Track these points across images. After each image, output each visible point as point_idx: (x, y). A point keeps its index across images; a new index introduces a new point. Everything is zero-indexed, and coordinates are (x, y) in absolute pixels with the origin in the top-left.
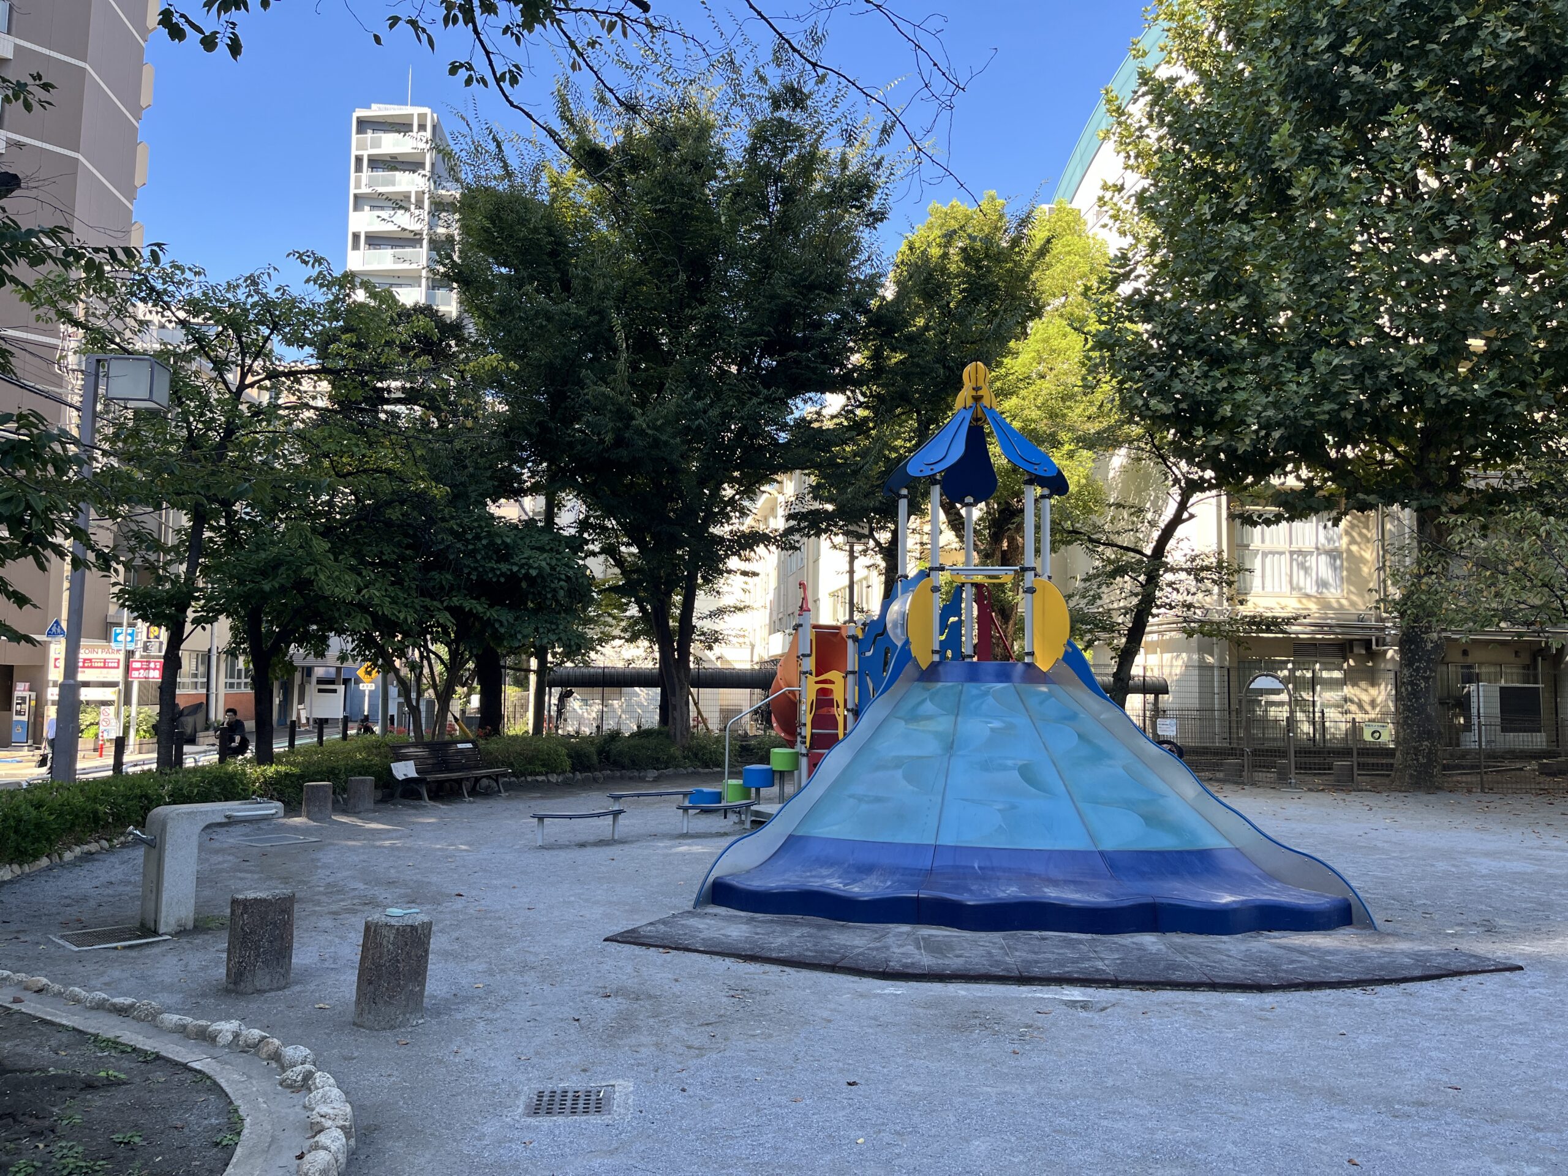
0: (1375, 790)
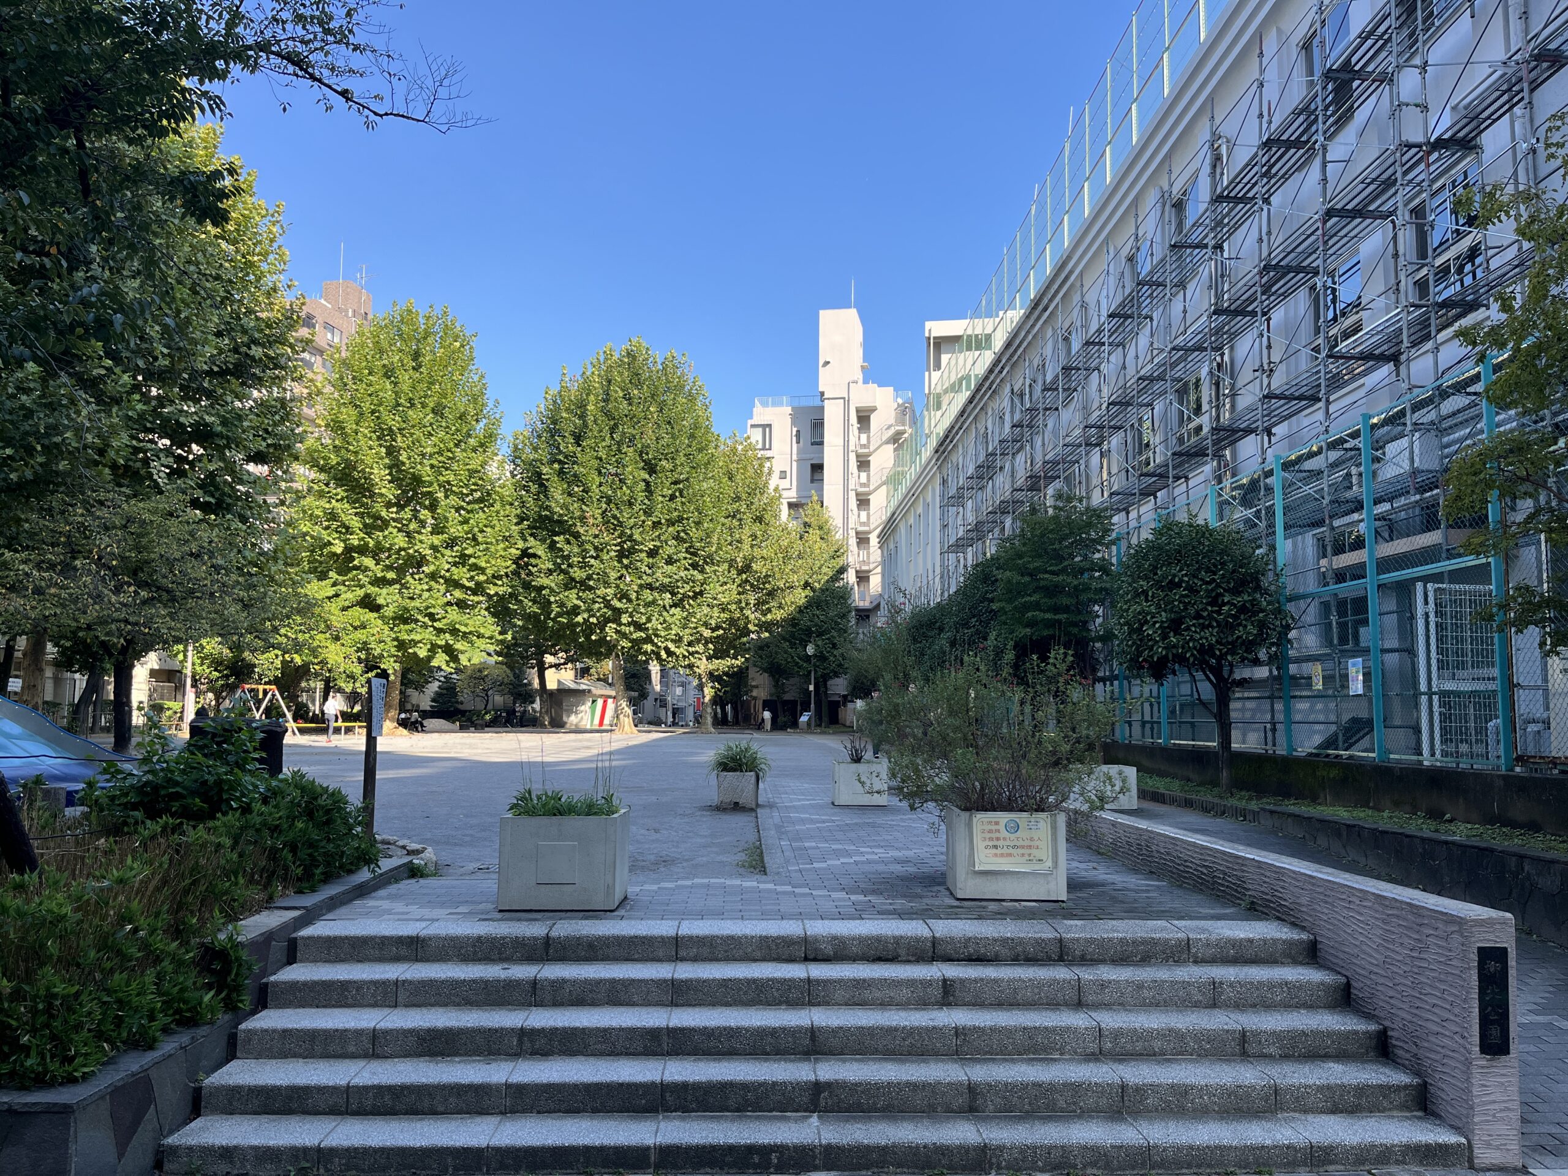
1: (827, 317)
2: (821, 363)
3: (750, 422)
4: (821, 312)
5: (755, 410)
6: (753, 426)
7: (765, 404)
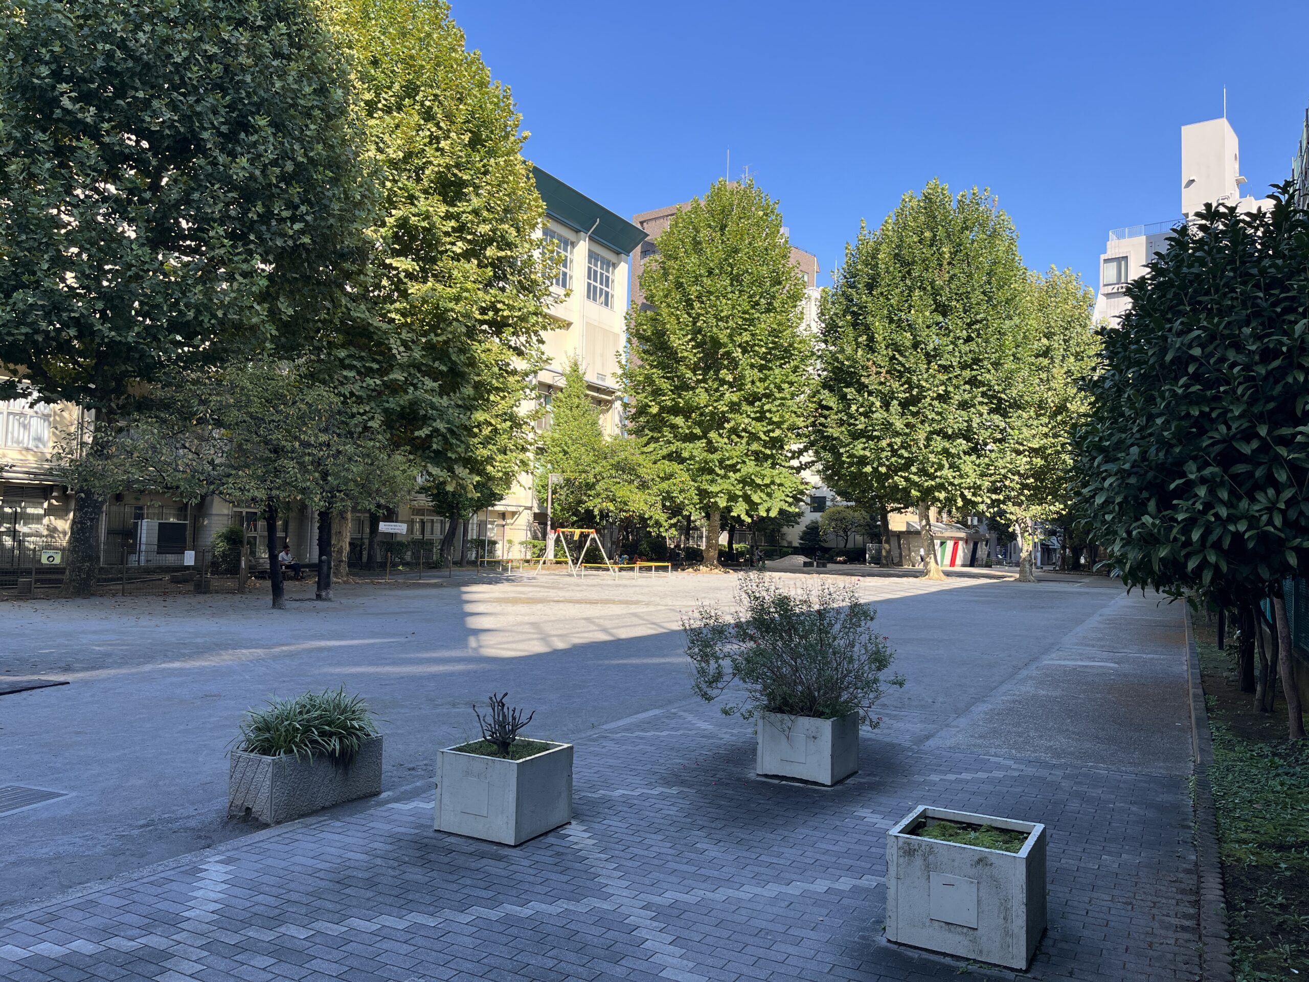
0: (47, 597)
1: (1191, 134)
2: (1184, 182)
3: (1103, 257)
4: (1183, 128)
5: (1109, 243)
6: (1106, 261)
7: (1120, 236)
